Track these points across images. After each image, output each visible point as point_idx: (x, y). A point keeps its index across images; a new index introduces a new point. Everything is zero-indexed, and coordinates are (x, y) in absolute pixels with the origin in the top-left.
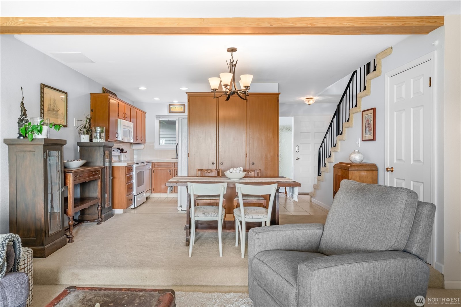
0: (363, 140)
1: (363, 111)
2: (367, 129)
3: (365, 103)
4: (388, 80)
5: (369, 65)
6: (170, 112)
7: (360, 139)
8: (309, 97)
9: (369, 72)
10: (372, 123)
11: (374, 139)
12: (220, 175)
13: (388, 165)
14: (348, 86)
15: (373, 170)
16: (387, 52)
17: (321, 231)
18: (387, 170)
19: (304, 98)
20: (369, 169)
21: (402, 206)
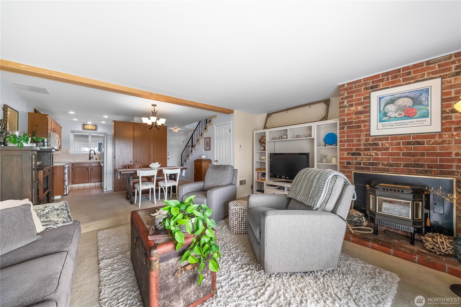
0: (205, 150)
1: (205, 138)
2: (207, 145)
3: (206, 135)
4: (215, 127)
5: (207, 120)
6: (84, 129)
7: (204, 149)
8: (176, 128)
9: (207, 123)
10: (209, 143)
11: (210, 150)
12: (141, 167)
13: (215, 160)
14: (197, 126)
15: (210, 162)
16: (214, 117)
17: (204, 184)
18: (216, 161)
19: (173, 129)
20: (209, 161)
21: (230, 170)
